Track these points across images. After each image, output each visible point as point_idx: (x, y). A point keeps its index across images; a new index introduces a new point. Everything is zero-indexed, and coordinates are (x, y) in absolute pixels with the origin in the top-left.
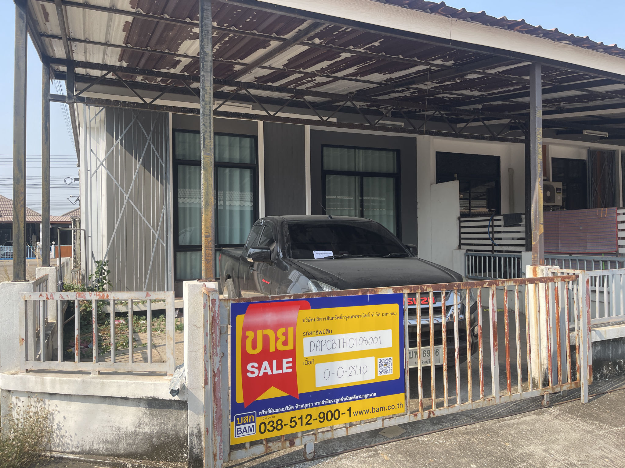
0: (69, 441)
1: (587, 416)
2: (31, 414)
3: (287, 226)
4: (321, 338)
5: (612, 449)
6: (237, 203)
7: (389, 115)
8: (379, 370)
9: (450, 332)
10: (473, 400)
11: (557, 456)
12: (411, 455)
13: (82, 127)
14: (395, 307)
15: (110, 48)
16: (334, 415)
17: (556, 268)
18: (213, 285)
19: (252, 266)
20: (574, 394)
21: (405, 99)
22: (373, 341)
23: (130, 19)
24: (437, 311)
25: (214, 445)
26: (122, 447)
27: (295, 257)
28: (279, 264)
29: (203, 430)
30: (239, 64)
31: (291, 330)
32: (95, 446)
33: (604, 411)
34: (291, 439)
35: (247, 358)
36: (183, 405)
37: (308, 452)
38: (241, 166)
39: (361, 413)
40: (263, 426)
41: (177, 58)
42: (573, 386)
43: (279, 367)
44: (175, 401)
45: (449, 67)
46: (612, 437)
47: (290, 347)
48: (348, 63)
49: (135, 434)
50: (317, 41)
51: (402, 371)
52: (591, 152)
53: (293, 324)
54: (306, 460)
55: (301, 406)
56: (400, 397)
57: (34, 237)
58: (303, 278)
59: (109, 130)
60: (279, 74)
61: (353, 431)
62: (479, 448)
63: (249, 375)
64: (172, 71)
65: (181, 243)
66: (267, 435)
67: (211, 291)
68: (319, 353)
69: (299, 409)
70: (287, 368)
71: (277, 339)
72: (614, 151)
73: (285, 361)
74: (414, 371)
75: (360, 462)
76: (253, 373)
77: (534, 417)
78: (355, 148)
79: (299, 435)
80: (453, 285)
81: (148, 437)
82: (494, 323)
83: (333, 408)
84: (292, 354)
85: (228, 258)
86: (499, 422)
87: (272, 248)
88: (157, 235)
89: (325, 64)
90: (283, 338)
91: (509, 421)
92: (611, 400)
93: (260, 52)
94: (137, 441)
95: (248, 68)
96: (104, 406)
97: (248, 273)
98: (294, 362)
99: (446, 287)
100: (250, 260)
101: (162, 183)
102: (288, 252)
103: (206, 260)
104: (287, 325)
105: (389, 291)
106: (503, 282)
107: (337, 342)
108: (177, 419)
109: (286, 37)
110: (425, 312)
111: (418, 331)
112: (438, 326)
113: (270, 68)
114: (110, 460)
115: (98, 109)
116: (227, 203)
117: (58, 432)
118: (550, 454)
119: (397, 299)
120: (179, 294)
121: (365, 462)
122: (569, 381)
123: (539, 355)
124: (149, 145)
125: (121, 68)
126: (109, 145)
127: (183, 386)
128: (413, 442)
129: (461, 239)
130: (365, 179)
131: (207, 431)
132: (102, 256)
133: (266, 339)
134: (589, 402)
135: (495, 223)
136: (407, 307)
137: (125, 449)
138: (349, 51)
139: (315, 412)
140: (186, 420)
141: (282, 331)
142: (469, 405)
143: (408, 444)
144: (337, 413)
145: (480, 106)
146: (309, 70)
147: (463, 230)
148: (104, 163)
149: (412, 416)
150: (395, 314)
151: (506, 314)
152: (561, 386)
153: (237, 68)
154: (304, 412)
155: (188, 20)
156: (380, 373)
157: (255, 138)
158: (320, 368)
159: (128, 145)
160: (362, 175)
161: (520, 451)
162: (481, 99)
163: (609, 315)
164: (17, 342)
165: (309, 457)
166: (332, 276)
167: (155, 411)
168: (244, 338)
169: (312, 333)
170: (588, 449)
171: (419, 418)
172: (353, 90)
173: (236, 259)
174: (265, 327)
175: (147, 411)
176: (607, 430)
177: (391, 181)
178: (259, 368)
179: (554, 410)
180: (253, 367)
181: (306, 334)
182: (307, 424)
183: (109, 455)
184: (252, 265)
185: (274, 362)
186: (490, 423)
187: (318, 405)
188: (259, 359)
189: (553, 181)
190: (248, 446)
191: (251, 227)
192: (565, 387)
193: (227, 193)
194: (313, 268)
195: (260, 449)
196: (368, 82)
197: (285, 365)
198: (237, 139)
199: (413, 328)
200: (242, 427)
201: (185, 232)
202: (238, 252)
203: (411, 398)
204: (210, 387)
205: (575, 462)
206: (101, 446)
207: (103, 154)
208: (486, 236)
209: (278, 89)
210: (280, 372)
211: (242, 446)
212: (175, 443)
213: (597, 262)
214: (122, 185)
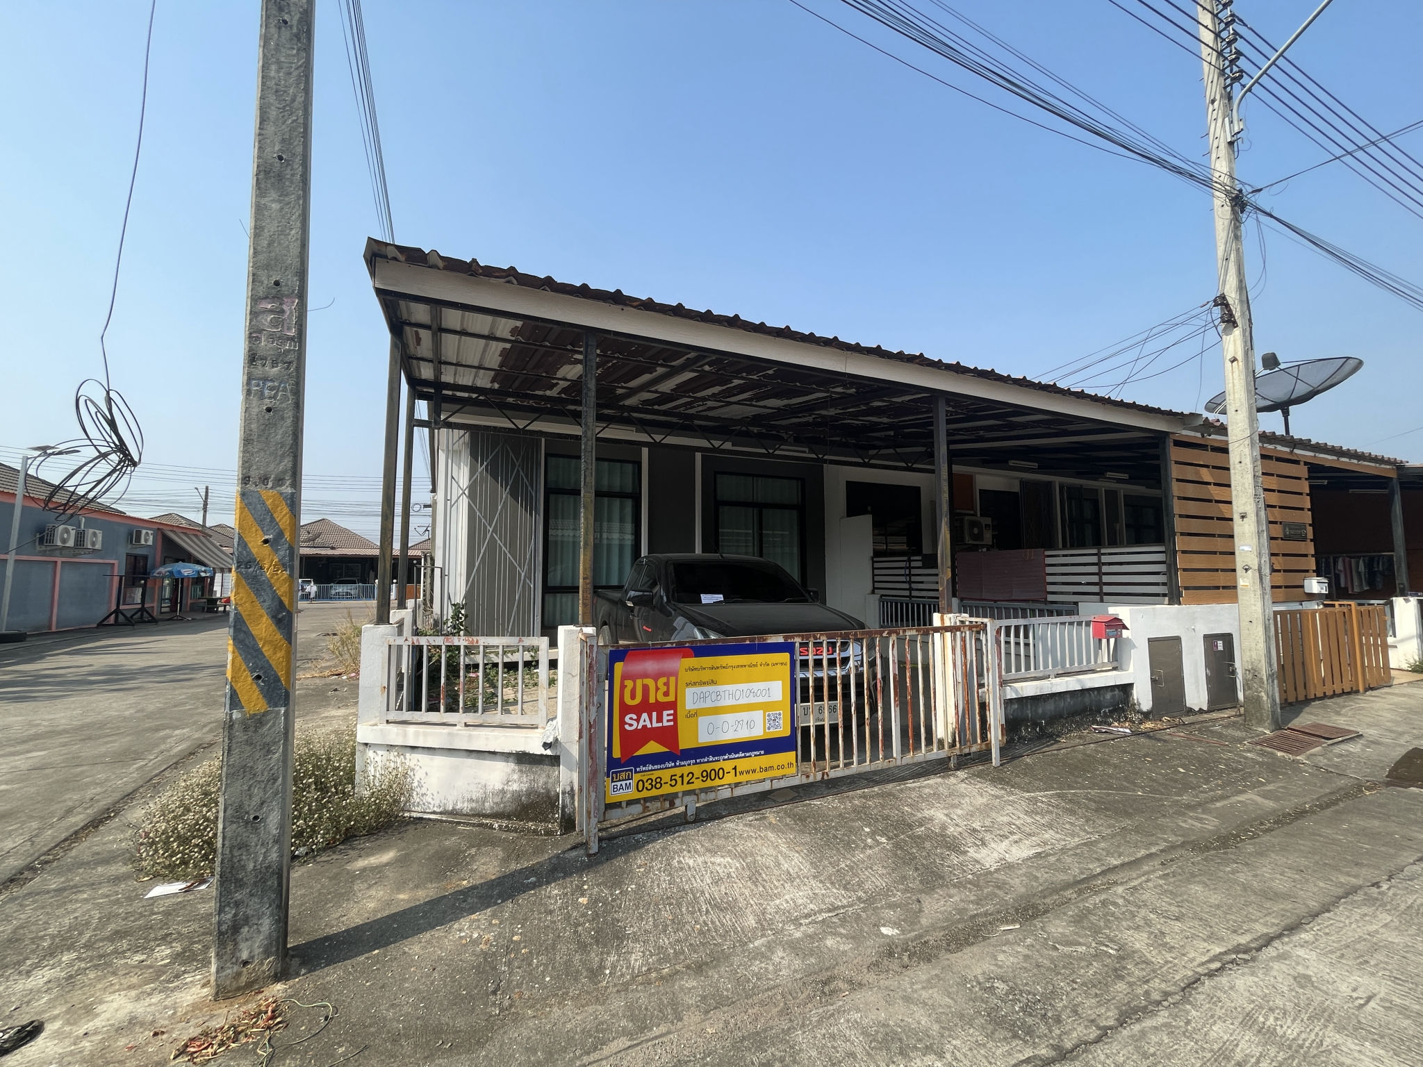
0: (430, 800)
1: (998, 779)
2: (390, 770)
3: (672, 567)
4: (705, 689)
5: (1021, 816)
6: (616, 536)
7: (791, 440)
8: (767, 725)
9: (846, 686)
10: (871, 761)
11: (959, 821)
12: (801, 819)
13: (443, 450)
14: (785, 657)
15: (482, 371)
16: (718, 774)
17: (965, 617)
18: (590, 630)
19: (632, 611)
20: (985, 756)
21: (807, 424)
22: (761, 693)
23: (508, 346)
24: (832, 663)
25: (588, 801)
26: (488, 807)
27: (680, 601)
28: (662, 609)
29: (576, 788)
30: (622, 387)
31: (672, 679)
32: (459, 806)
33: (1017, 776)
34: (671, 799)
35: (625, 709)
36: (555, 761)
37: (689, 814)
38: (622, 495)
39: (748, 772)
40: (641, 784)
41: (555, 381)
42: (984, 747)
43: (660, 719)
44: (547, 756)
45: (851, 395)
46: (1023, 803)
47: (671, 698)
48: (742, 389)
49: (503, 792)
50: (707, 368)
51: (794, 729)
52: (1023, 483)
53: (675, 674)
54: (688, 823)
55: (683, 763)
56: (790, 756)
57: (372, 574)
58: (689, 625)
59: (473, 455)
60: (665, 398)
61: (739, 792)
62: (875, 811)
63: (627, 727)
64: (548, 393)
65: (550, 584)
66: (645, 794)
67: (588, 636)
68: (703, 705)
69: (680, 766)
70: (668, 721)
71: (657, 689)
72: (1050, 483)
73: (665, 713)
74: (806, 730)
75: (745, 825)
76: (631, 725)
77: (939, 780)
78: (753, 476)
79: (680, 795)
80: (849, 633)
81: (517, 796)
82: (895, 675)
83: (716, 766)
84: (673, 705)
85: (604, 602)
86: (900, 785)
87: (655, 591)
88: (523, 574)
89: (717, 389)
90: (665, 689)
91: (911, 784)
92: (1027, 764)
93: (646, 377)
94: (504, 800)
95: (632, 392)
96: (471, 762)
97: (627, 618)
98: (675, 715)
99: (841, 635)
100: (630, 604)
101: (531, 514)
102: (673, 595)
103: (583, 604)
104: (668, 674)
105: (779, 639)
106: (904, 631)
107: (722, 694)
108: (548, 776)
109: (673, 364)
110: (818, 663)
111: (811, 683)
112: (832, 680)
113: (656, 392)
114: (475, 821)
115: (462, 432)
116: (605, 535)
117: (418, 790)
118: (952, 819)
119: (787, 647)
120: (553, 644)
121: (750, 825)
122: (979, 741)
123: (945, 712)
124: (518, 471)
125: (491, 391)
126: (472, 472)
127: (556, 740)
128: (805, 806)
129: (874, 582)
130: (765, 511)
131: (581, 789)
132: (459, 598)
133: (646, 689)
134: (1001, 765)
135: (913, 564)
136: (799, 658)
137: (492, 808)
138: (742, 378)
139: (697, 770)
140: (559, 777)
141: (662, 681)
142: (867, 766)
143: (799, 808)
144: (721, 771)
145: (892, 433)
146: (699, 395)
147: (877, 572)
148: (466, 492)
149: (804, 777)
150: (786, 664)
151: (908, 666)
152: (970, 747)
153: (620, 391)
154: (686, 770)
155: (569, 347)
156: (769, 728)
157: (639, 464)
158: (703, 721)
159: (493, 472)
160: (761, 506)
161: (919, 815)
162: (890, 427)
163: (1026, 670)
164: (378, 690)
165: (691, 819)
166: (720, 623)
167: (525, 767)
168: (623, 687)
169: (695, 684)
170: (994, 815)
171: (811, 779)
172: (750, 415)
173: (612, 601)
174: (645, 675)
175: (516, 767)
176: (1018, 796)
177: (795, 513)
178: (638, 721)
179: (961, 774)
180: (631, 719)
181: (688, 685)
182: (688, 783)
183: (474, 815)
184: (632, 609)
185: (654, 714)
186: (890, 786)
187: (701, 763)
188: (638, 710)
189: (981, 515)
190: (624, 805)
191: (632, 566)
192: (974, 749)
193: (605, 524)
194: (700, 614)
195: (637, 809)
196: (765, 407)
197: (665, 718)
198: (618, 465)
199: (805, 681)
200: (619, 784)
201: (555, 570)
202: (616, 595)
203: (803, 760)
204: (584, 740)
205: (979, 828)
206: (466, 805)
207: (464, 480)
208: (903, 579)
209: (665, 413)
210: (660, 725)
211: (617, 805)
212: (545, 802)
213: (1024, 610)
214: (485, 517)
